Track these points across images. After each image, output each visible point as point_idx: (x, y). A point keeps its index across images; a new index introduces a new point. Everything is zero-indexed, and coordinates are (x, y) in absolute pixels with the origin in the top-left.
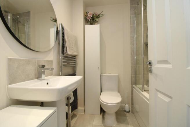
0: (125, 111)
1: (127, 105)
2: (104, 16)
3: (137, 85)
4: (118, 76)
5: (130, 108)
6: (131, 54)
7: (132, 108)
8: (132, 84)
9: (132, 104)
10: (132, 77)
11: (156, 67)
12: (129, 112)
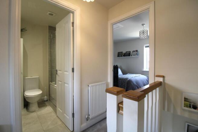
0: (45, 101)
1: (46, 97)
2: (26, 31)
3: (53, 83)
4: (39, 78)
5: (48, 98)
6: (49, 62)
7: (49, 97)
8: (49, 82)
9: (49, 95)
10: (49, 77)
11: (59, 72)
12: (47, 101)
